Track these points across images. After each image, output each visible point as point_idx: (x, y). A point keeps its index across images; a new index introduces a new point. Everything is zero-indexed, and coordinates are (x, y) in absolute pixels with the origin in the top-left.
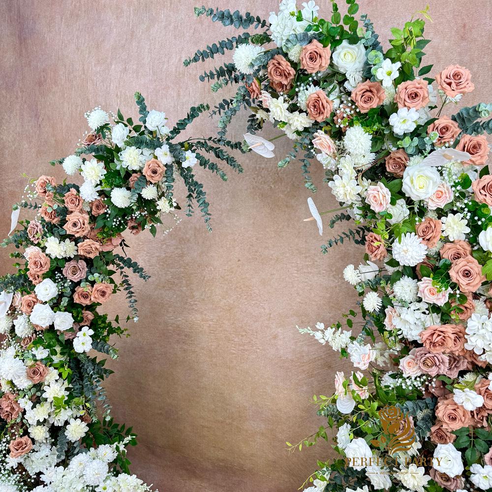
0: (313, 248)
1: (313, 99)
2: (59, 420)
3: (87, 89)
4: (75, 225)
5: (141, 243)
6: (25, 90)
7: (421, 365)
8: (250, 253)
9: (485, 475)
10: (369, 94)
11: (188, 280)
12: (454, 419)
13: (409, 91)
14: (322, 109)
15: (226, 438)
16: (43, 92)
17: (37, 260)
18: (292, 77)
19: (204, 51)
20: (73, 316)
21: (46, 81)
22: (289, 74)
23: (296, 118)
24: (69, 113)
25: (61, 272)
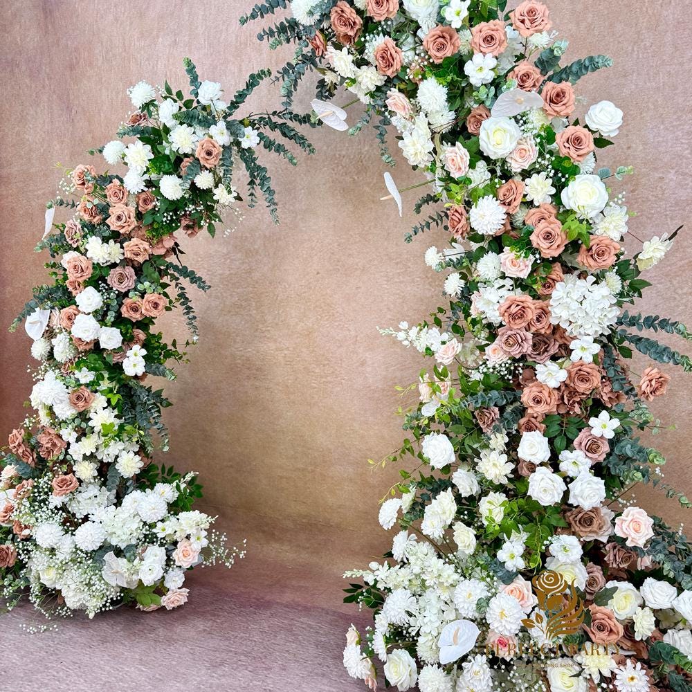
0: (405, 251)
1: (380, 49)
2: (109, 455)
3: (130, 70)
4: (119, 218)
5: (200, 259)
6: (53, 77)
7: (503, 345)
8: (331, 264)
9: (573, 460)
10: (441, 40)
11: (258, 301)
12: (539, 402)
13: (484, 34)
14: (391, 60)
15: (309, 488)
16: (76, 77)
17: (77, 263)
18: (358, 27)
19: (262, 5)
20: (121, 333)
21: (78, 63)
22: (355, 23)
23: (365, 74)
24: (109, 102)
25: (105, 281)
